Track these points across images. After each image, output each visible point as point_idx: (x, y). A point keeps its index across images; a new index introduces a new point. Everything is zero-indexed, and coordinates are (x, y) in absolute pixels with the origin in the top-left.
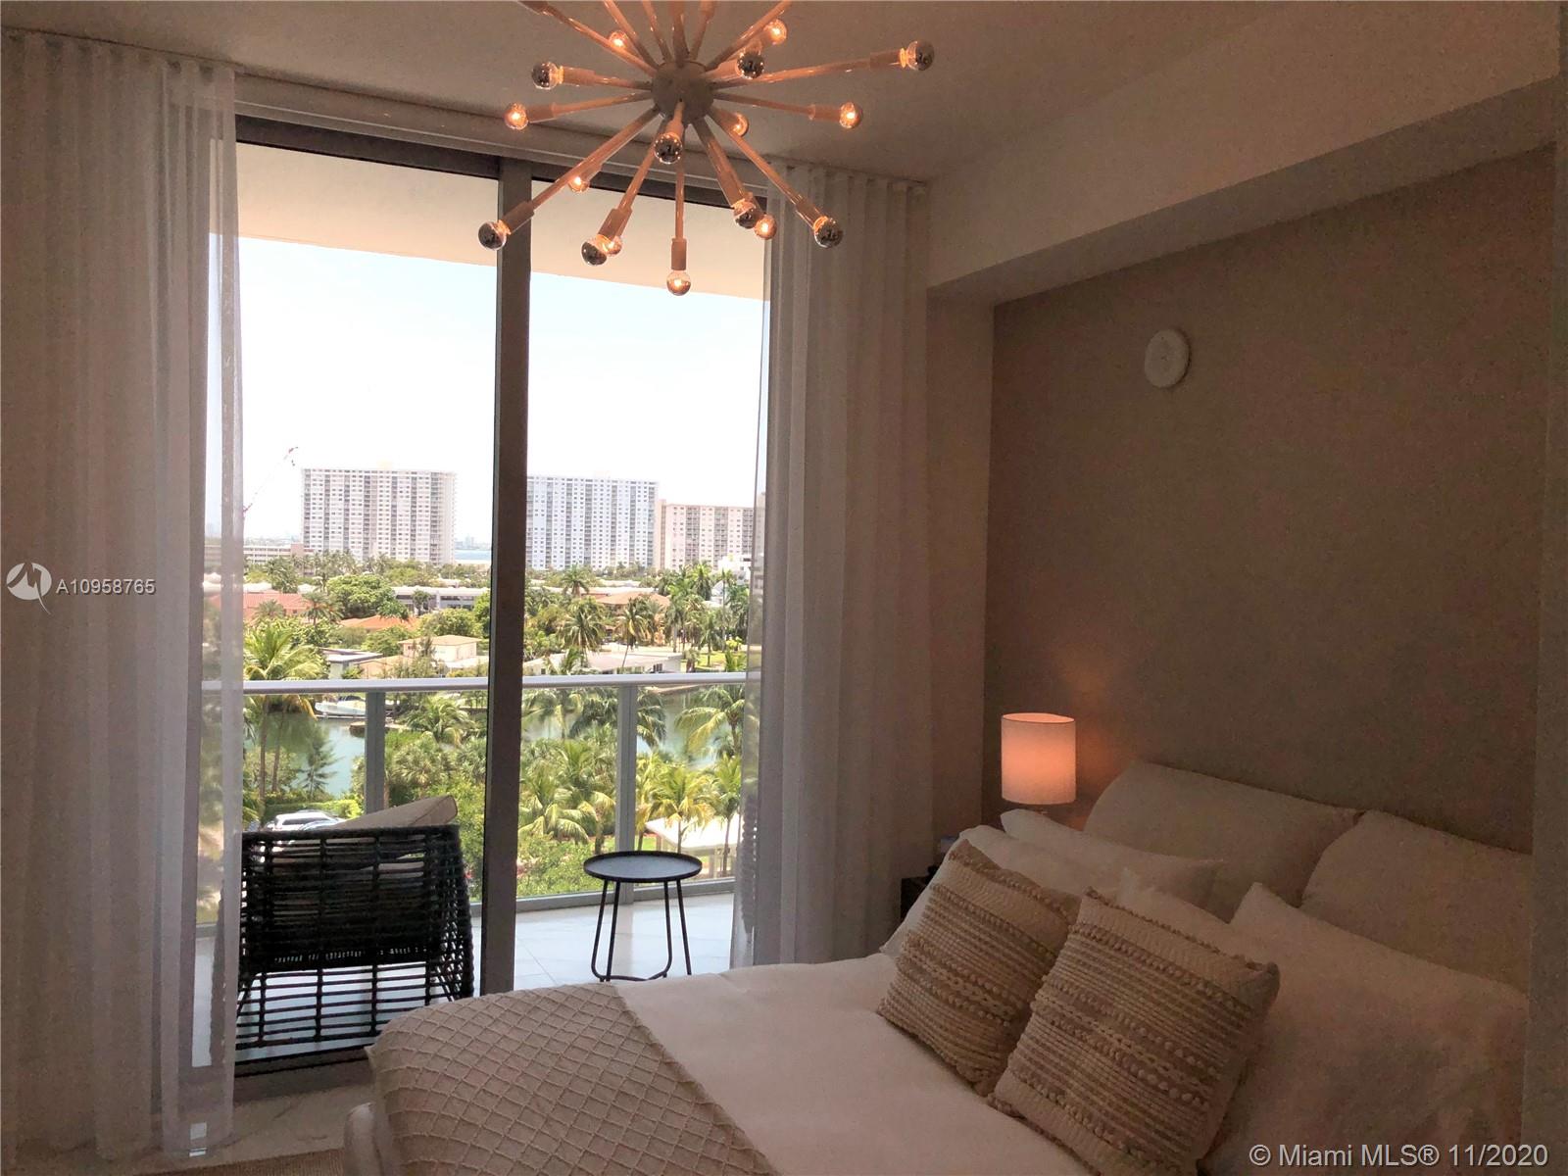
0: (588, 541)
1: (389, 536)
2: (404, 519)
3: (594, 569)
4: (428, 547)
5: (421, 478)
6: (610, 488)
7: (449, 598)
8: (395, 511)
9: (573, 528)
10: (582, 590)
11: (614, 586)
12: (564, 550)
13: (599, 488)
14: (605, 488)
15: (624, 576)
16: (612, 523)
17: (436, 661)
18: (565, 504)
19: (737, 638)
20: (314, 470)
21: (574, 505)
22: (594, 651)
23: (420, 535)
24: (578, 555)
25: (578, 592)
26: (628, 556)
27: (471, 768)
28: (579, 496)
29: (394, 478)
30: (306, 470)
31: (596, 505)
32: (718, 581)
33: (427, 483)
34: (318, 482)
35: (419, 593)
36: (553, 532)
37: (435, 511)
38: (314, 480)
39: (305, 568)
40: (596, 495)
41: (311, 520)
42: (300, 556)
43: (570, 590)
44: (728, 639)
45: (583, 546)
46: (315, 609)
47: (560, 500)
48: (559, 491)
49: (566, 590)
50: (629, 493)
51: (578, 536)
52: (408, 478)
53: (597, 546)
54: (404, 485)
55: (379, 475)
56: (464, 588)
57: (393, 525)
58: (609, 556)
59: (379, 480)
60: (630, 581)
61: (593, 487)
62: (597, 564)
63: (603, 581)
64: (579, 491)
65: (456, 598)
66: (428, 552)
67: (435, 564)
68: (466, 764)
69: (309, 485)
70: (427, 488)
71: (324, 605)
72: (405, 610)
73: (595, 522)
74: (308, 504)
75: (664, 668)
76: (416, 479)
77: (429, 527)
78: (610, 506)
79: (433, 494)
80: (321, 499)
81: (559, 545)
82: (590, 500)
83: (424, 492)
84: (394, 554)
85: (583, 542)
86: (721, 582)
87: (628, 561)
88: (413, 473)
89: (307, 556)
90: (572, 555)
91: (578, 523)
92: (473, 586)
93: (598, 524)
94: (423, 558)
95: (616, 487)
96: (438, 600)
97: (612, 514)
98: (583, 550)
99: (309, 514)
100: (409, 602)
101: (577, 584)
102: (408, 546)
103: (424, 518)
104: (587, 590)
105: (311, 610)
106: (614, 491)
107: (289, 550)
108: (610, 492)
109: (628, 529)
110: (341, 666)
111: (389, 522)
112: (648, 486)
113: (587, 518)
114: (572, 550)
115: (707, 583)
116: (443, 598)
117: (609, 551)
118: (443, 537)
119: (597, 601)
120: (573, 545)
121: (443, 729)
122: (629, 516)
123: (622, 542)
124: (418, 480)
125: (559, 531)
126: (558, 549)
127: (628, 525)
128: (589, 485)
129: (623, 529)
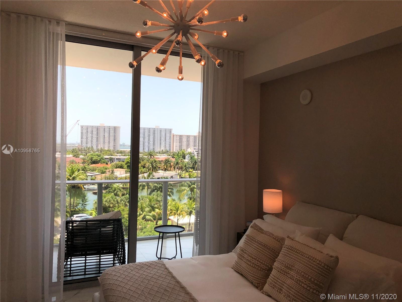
0: (154, 144)
1: (103, 143)
2: (107, 139)
3: (155, 151)
4: (113, 146)
5: (111, 128)
6: (160, 131)
7: (118, 159)
8: (104, 137)
9: (150, 141)
10: (152, 157)
11: (161, 156)
12: (148, 146)
13: (157, 131)
14: (158, 130)
15: (163, 153)
16: (160, 139)
17: (115, 175)
18: (148, 135)
19: (192, 169)
20: (84, 126)
21: (150, 135)
22: (155, 172)
23: (111, 143)
24: (151, 148)
25: (151, 157)
26: (164, 148)
27: (124, 203)
28: (152, 133)
29: (104, 128)
30: (82, 126)
31: (156, 135)
32: (187, 154)
33: (113, 129)
34: (85, 129)
35: (111, 158)
36: (145, 142)
37: (115, 136)
38: (84, 129)
39: (81, 151)
40: (156, 132)
41: (83, 139)
42: (80, 148)
43: (149, 157)
44: (190, 169)
45: (153, 145)
46: (84, 162)
47: (147, 134)
48: (147, 131)
49: (148, 157)
50: (164, 132)
51: (151, 143)
52: (108, 128)
53: (156, 145)
54: (107, 130)
55: (100, 127)
56: (122, 156)
57: (104, 140)
58: (159, 148)
59: (101, 128)
60: (165, 154)
61: (155, 130)
62: (156, 150)
63: (158, 155)
64: (152, 131)
65: (120, 159)
66: (113, 147)
67: (115, 150)
68: (123, 202)
69: (82, 130)
70: (113, 131)
71: (86, 161)
72: (107, 162)
73: (156, 139)
74: (82, 135)
75: (173, 177)
76: (110, 128)
77: (113, 141)
78: (160, 135)
79: (114, 132)
80: (85, 133)
83: (112, 131)
84: (104, 147)
85: (153, 144)
86: (188, 155)
87: (164, 149)
88: (109, 127)
89: (82, 148)
91: (151, 139)
92: (124, 156)
94: (112, 148)
95: (161, 130)
96: (115, 159)
97: (160, 137)
98: (153, 146)
99: (82, 137)
100: (108, 160)
101: (151, 155)
102: (108, 146)
103: (112, 138)
104: (154, 157)
105: (83, 162)
106: (161, 131)
107: (77, 147)
109: (164, 141)
110: (91, 176)
111: (103, 139)
112: (169, 130)
113: (154, 138)
115: (185, 155)
116: (117, 159)
117: (159, 147)
118: (117, 143)
119: (156, 160)
120: (150, 145)
121: (116, 193)
122: (164, 138)
123: (163, 145)
124: (110, 129)
125: (146, 142)
126: (146, 146)
127: (164, 140)
128: (154, 130)
129: (163, 141)
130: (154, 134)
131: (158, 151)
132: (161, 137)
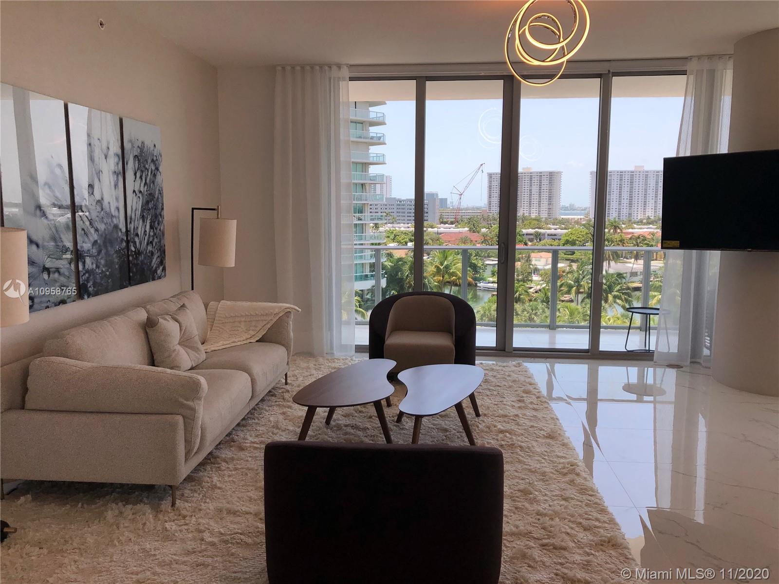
0: (630, 204)
1: (528, 205)
2: (535, 196)
3: (633, 220)
4: (547, 210)
5: (544, 175)
6: (644, 176)
7: (551, 235)
8: (531, 192)
9: (623, 198)
10: (619, 230)
11: (641, 229)
12: (617, 210)
13: (638, 176)
14: (641, 176)
15: (648, 223)
16: (645, 194)
17: (532, 265)
18: (618, 186)
20: (494, 174)
21: (623, 186)
23: (543, 204)
24: (625, 211)
25: (616, 232)
26: (653, 212)
27: (528, 315)
28: (626, 181)
29: (531, 176)
30: (490, 174)
31: (636, 185)
33: (547, 178)
34: (495, 180)
35: (537, 232)
36: (612, 200)
37: (550, 191)
39: (488, 221)
40: (636, 179)
41: (492, 198)
42: (486, 216)
43: (612, 231)
45: (628, 207)
46: (485, 240)
47: (616, 183)
48: (616, 178)
49: (610, 230)
50: (655, 178)
51: (625, 202)
52: (537, 176)
53: (636, 207)
54: (536, 180)
55: (524, 175)
56: (559, 230)
57: (530, 199)
58: (642, 213)
59: (524, 177)
60: (651, 226)
61: (635, 176)
62: (635, 217)
63: (635, 226)
64: (627, 178)
65: (555, 235)
66: (547, 212)
67: (550, 218)
68: (526, 313)
69: (491, 181)
70: (547, 180)
71: (488, 238)
72: (526, 241)
73: (635, 194)
74: (491, 191)
76: (541, 176)
77: (547, 200)
78: (644, 185)
79: (550, 183)
80: (496, 188)
81: (614, 207)
82: (633, 182)
83: (545, 182)
84: (530, 213)
85: (628, 205)
87: (653, 215)
88: (540, 173)
89: (489, 215)
90: (622, 212)
91: (625, 195)
92: (565, 229)
93: (637, 195)
94: (544, 215)
95: (648, 175)
96: (546, 236)
98: (628, 210)
99: (491, 195)
100: (532, 237)
101: (616, 227)
102: (537, 209)
103: (545, 195)
104: (621, 231)
105: (483, 240)
106: (646, 177)
107: (481, 213)
108: (644, 178)
109: (654, 198)
110: (492, 266)
111: (528, 198)
113: (630, 192)
114: (622, 210)
116: (548, 235)
117: (643, 210)
118: (554, 205)
119: (626, 236)
120: (622, 207)
122: (654, 190)
123: (650, 205)
125: (615, 200)
126: (614, 210)
127: (654, 195)
128: (632, 174)
129: (651, 198)
130: (632, 183)
131: (639, 218)
132: (646, 190)
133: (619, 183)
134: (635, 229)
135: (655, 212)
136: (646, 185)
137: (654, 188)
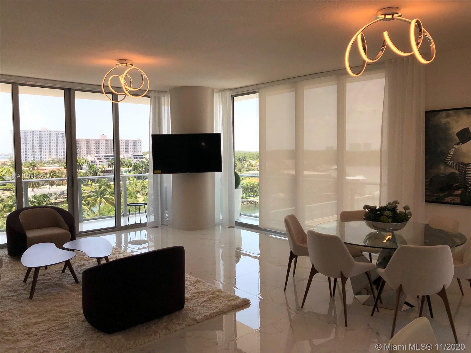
0: (41, 152)
3: (43, 161)
6: (48, 134)
9: (35, 147)
10: (36, 168)
11: (50, 167)
12: (32, 155)
13: (44, 134)
14: (46, 134)
16: (50, 145)
18: (31, 140)
19: (91, 182)
21: (35, 140)
24: (37, 156)
25: (34, 169)
28: (36, 137)
31: (43, 140)
36: (28, 149)
40: (43, 136)
43: (31, 169)
44: (89, 182)
45: (39, 153)
48: (29, 135)
50: (55, 136)
51: (37, 150)
53: (45, 153)
60: (56, 165)
61: (42, 134)
62: (45, 159)
63: (46, 165)
64: (37, 135)
73: (43, 146)
75: (64, 193)
78: (48, 140)
81: (30, 154)
86: (85, 164)
87: (56, 158)
90: (35, 157)
91: (37, 146)
93: (44, 146)
95: (50, 133)
98: (39, 155)
101: (34, 166)
104: (38, 168)
108: (48, 135)
112: (62, 133)
113: (40, 144)
114: (35, 155)
115: (80, 164)
117: (49, 155)
119: (41, 172)
120: (35, 154)
122: (55, 143)
123: (54, 152)
125: (30, 149)
126: (30, 155)
127: (56, 146)
128: (40, 133)
129: (54, 148)
130: (40, 138)
131: (47, 160)
132: (50, 142)
133: (31, 138)
134: (46, 167)
135: (57, 156)
136: (50, 139)
137: (55, 141)
